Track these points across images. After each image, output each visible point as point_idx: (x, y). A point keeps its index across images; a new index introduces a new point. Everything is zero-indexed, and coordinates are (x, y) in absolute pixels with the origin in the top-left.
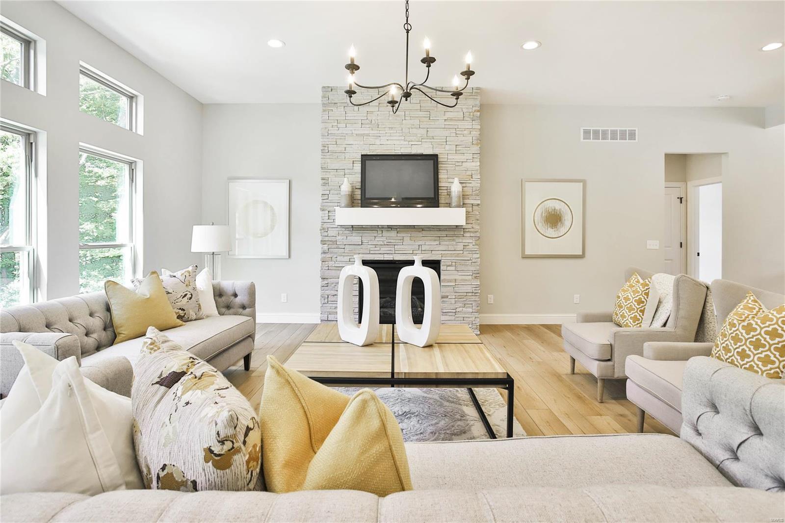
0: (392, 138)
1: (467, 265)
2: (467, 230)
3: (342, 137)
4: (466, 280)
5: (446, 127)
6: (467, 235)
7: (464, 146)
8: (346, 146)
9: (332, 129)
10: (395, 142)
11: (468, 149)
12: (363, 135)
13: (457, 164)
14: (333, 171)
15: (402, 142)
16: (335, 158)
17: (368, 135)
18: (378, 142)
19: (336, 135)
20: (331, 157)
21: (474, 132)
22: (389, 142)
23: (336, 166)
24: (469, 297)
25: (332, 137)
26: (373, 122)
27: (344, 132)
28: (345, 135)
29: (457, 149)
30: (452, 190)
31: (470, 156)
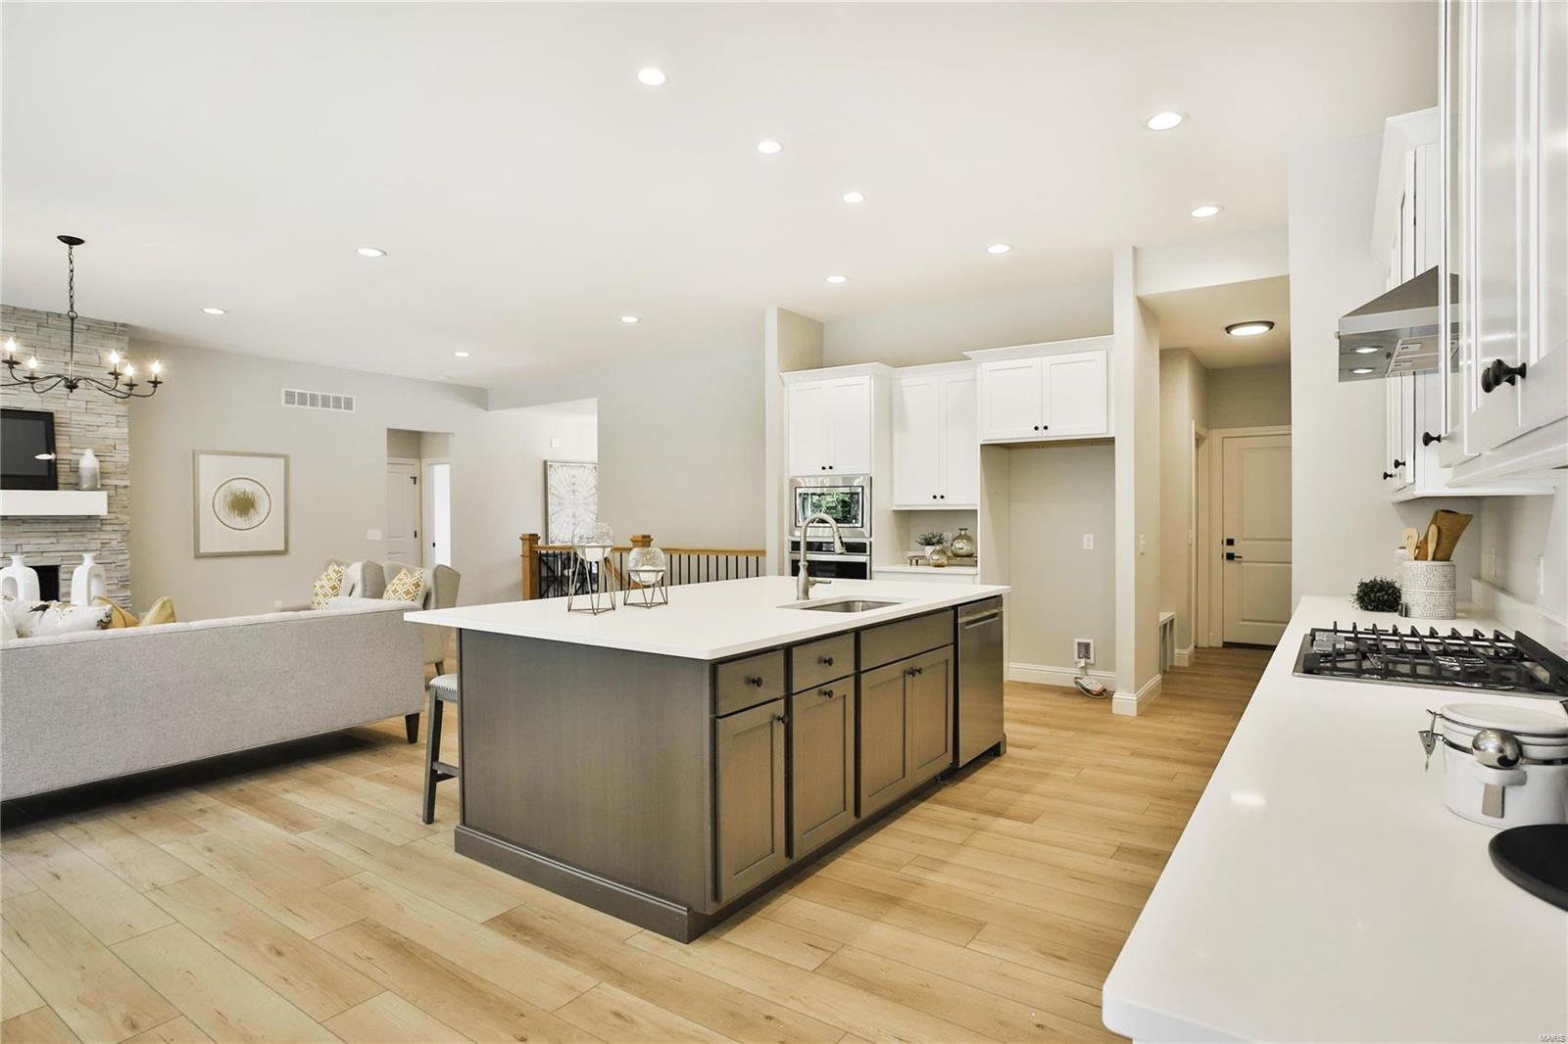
2: (108, 522)
7: (101, 404)
11: (109, 408)
13: (89, 428)
29: (89, 407)
30: (81, 466)
31: (114, 419)
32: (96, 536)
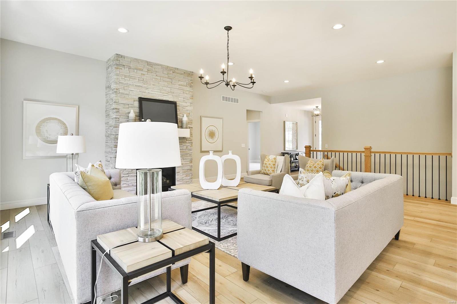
0: (154, 90)
1: (187, 156)
2: (188, 139)
3: (128, 86)
4: (187, 163)
5: (179, 88)
6: (188, 142)
7: (186, 99)
8: (130, 91)
9: (121, 80)
10: (155, 93)
11: (188, 100)
12: (139, 86)
13: (184, 107)
14: (122, 104)
15: (159, 93)
16: (123, 97)
17: (141, 87)
18: (147, 91)
19: (124, 84)
20: (121, 96)
21: (191, 93)
22: (152, 92)
23: (124, 102)
24: (188, 172)
25: (122, 85)
26: (145, 80)
27: (129, 83)
28: (129, 85)
29: (184, 100)
30: (183, 120)
31: (189, 104)
32: (185, 145)
